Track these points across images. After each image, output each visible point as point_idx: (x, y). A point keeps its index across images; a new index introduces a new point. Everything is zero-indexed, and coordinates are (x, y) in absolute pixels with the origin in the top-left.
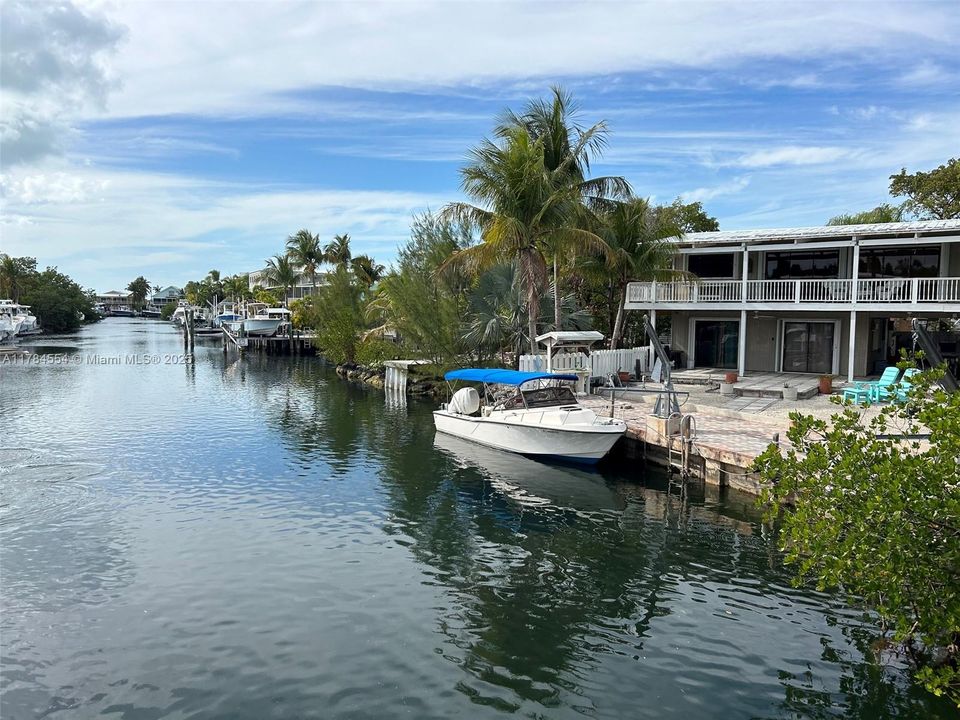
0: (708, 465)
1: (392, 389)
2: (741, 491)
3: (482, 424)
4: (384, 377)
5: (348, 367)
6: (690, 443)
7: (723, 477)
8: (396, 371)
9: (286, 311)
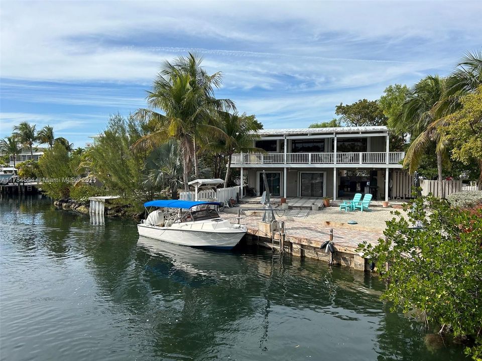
0: (294, 246)
1: (95, 213)
2: (312, 258)
3: (166, 231)
4: (89, 206)
5: (63, 201)
6: (284, 235)
7: (302, 252)
8: (97, 203)
9: (16, 169)
